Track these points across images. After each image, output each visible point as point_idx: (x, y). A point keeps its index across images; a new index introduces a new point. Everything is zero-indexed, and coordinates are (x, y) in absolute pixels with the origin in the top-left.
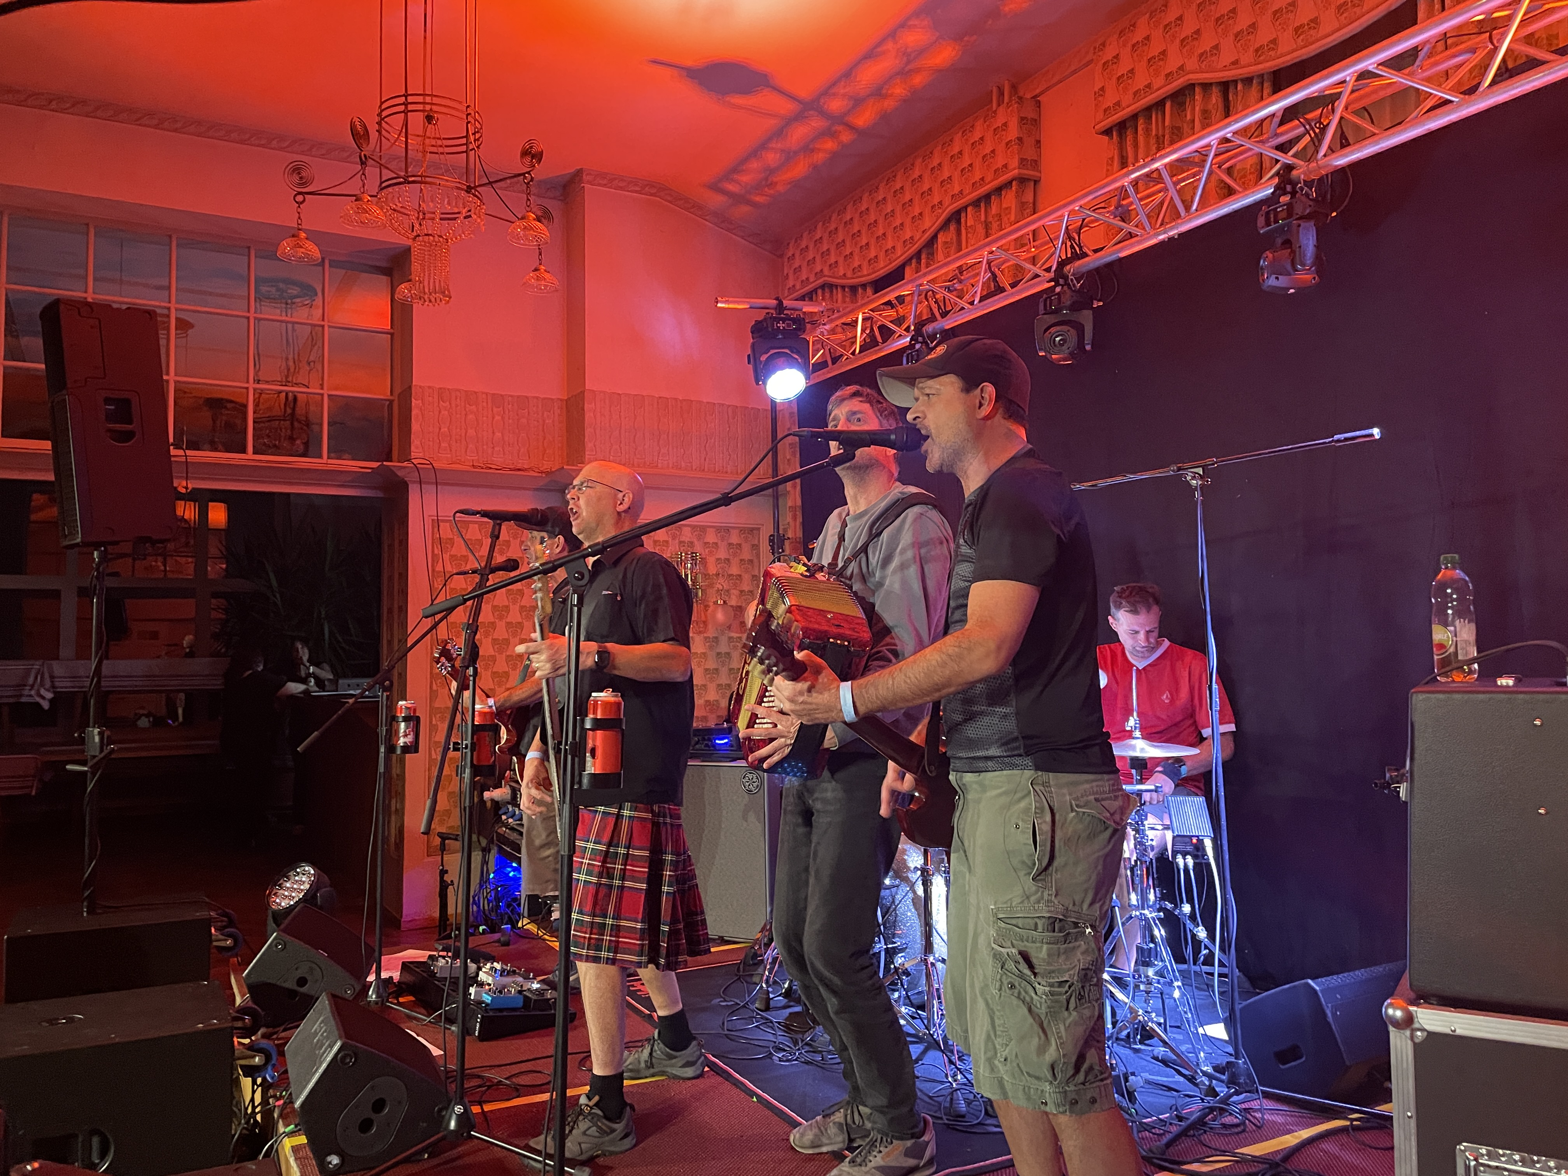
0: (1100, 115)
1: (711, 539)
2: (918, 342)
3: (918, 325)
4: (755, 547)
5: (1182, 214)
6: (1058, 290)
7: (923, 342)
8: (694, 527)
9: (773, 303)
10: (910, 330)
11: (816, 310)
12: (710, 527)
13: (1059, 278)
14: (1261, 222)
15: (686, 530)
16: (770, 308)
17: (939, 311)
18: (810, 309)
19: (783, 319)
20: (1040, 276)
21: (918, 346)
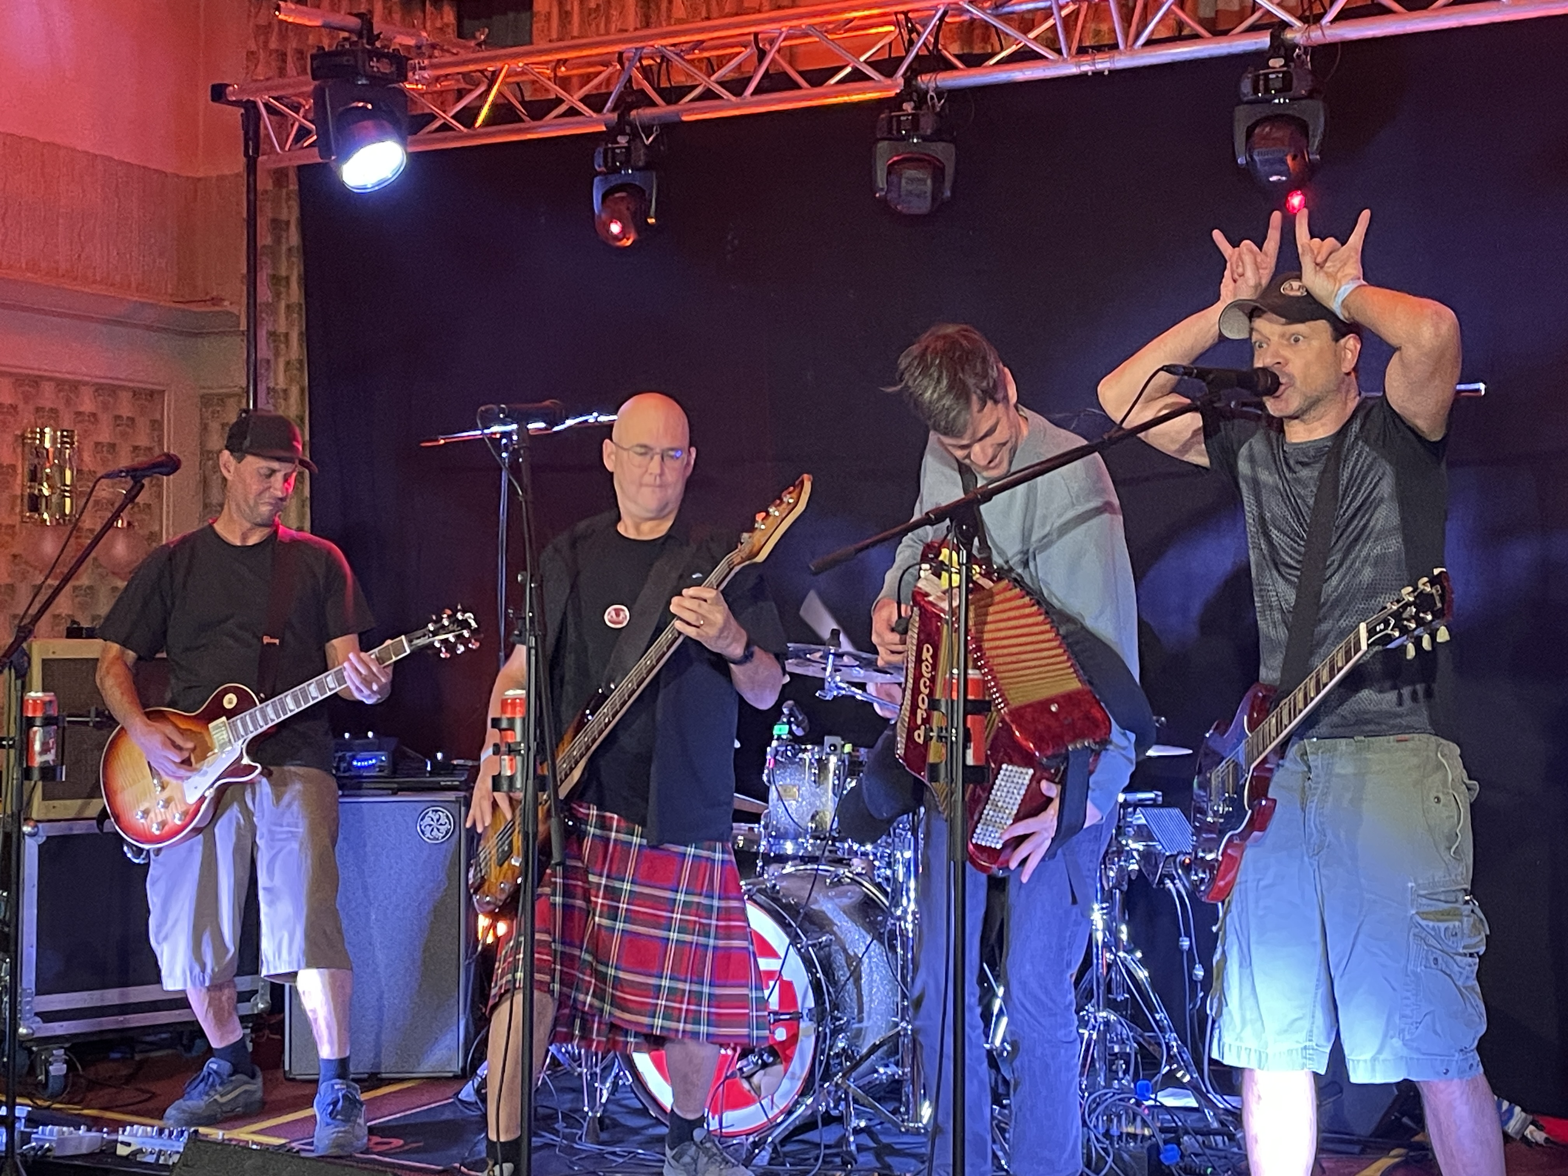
1: (87, 405)
2: (623, 133)
3: (624, 106)
4: (156, 425)
5: (1121, 46)
6: (908, 107)
7: (634, 136)
8: (60, 383)
9: (354, 22)
10: (598, 110)
11: (412, 42)
12: (86, 384)
13: (910, 90)
14: (1246, 87)
15: (48, 389)
16: (350, 31)
17: (660, 91)
18: (404, 40)
19: (380, 55)
20: (869, 78)
21: (623, 140)
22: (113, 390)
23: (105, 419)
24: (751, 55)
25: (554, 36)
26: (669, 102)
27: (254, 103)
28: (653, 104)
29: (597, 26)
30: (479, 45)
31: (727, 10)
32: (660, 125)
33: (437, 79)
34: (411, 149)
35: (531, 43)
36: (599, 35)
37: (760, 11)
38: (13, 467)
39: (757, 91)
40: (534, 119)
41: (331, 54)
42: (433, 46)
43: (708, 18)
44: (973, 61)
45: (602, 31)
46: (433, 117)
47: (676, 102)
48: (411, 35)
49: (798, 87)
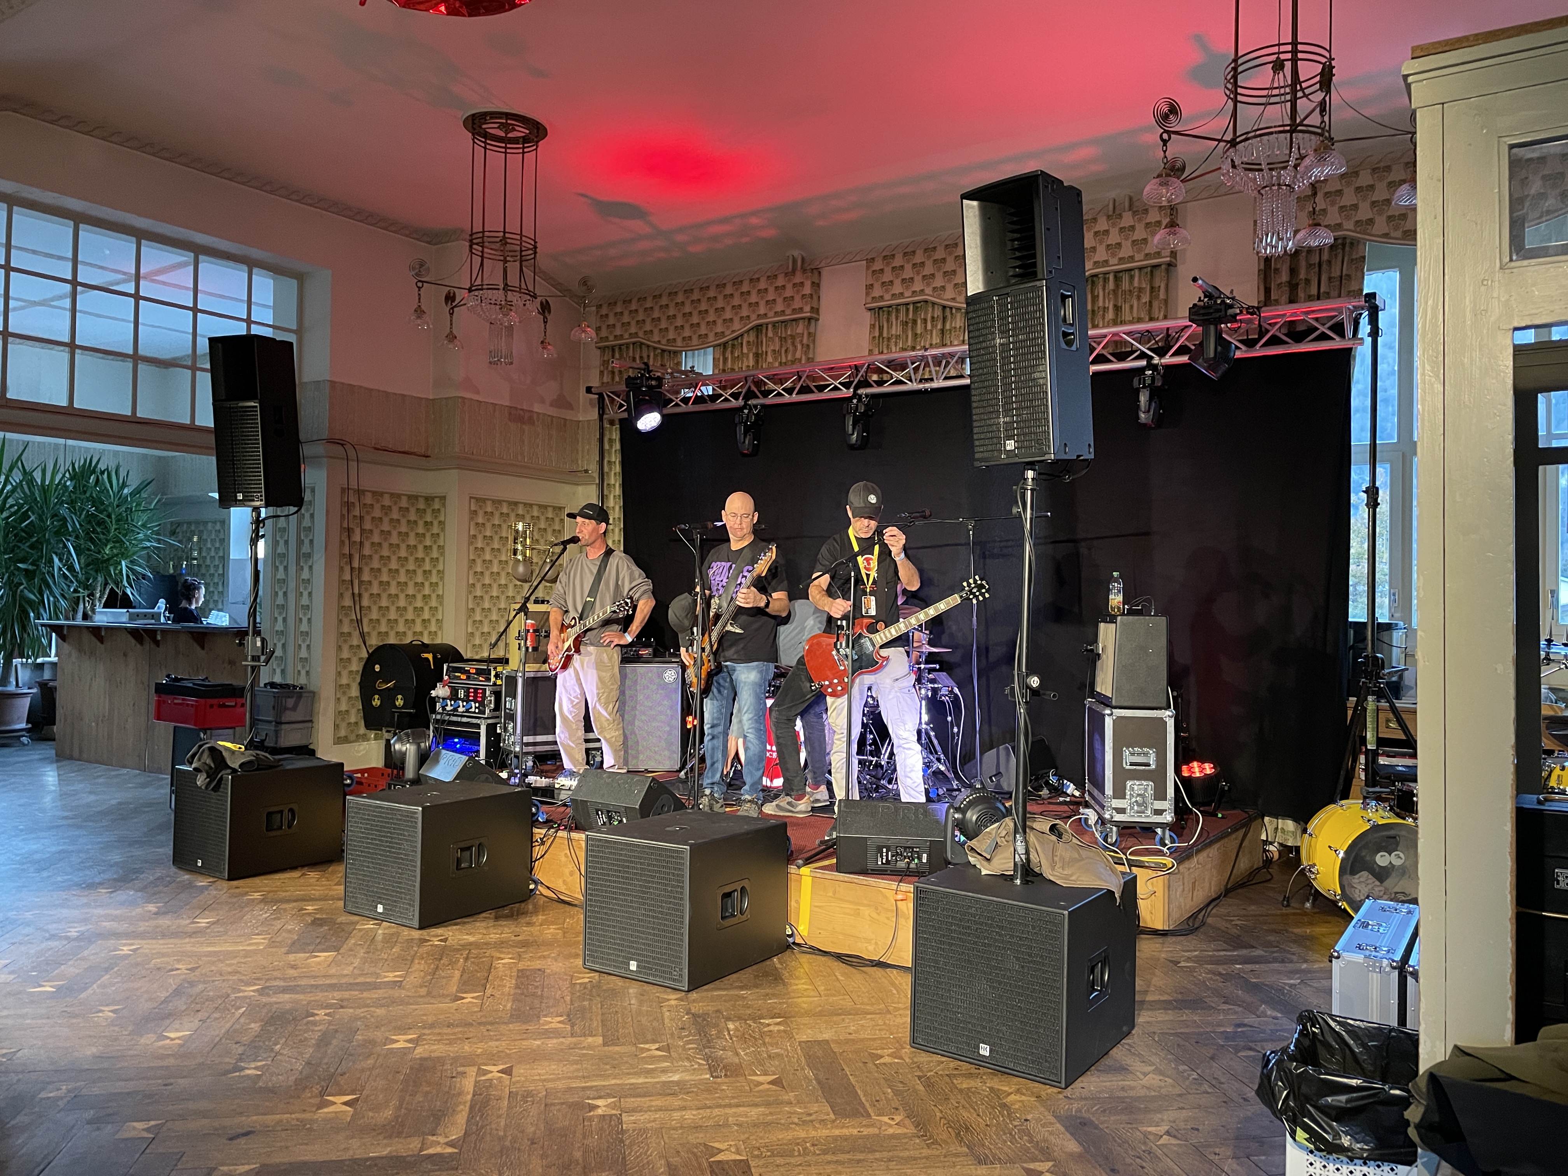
0: (869, 299)
2: (746, 409)
3: (747, 398)
5: (935, 379)
6: (855, 401)
7: (750, 410)
8: (525, 504)
9: (642, 366)
10: (737, 399)
13: (856, 394)
16: (641, 369)
17: (761, 392)
19: (652, 378)
20: (840, 389)
21: (746, 411)
23: (543, 518)
24: (796, 379)
25: (721, 367)
26: (764, 397)
27: (603, 394)
28: (758, 398)
31: (789, 358)
32: (761, 405)
33: (673, 386)
39: (798, 393)
40: (712, 402)
41: (633, 378)
46: (670, 401)
47: (767, 397)
49: (813, 392)
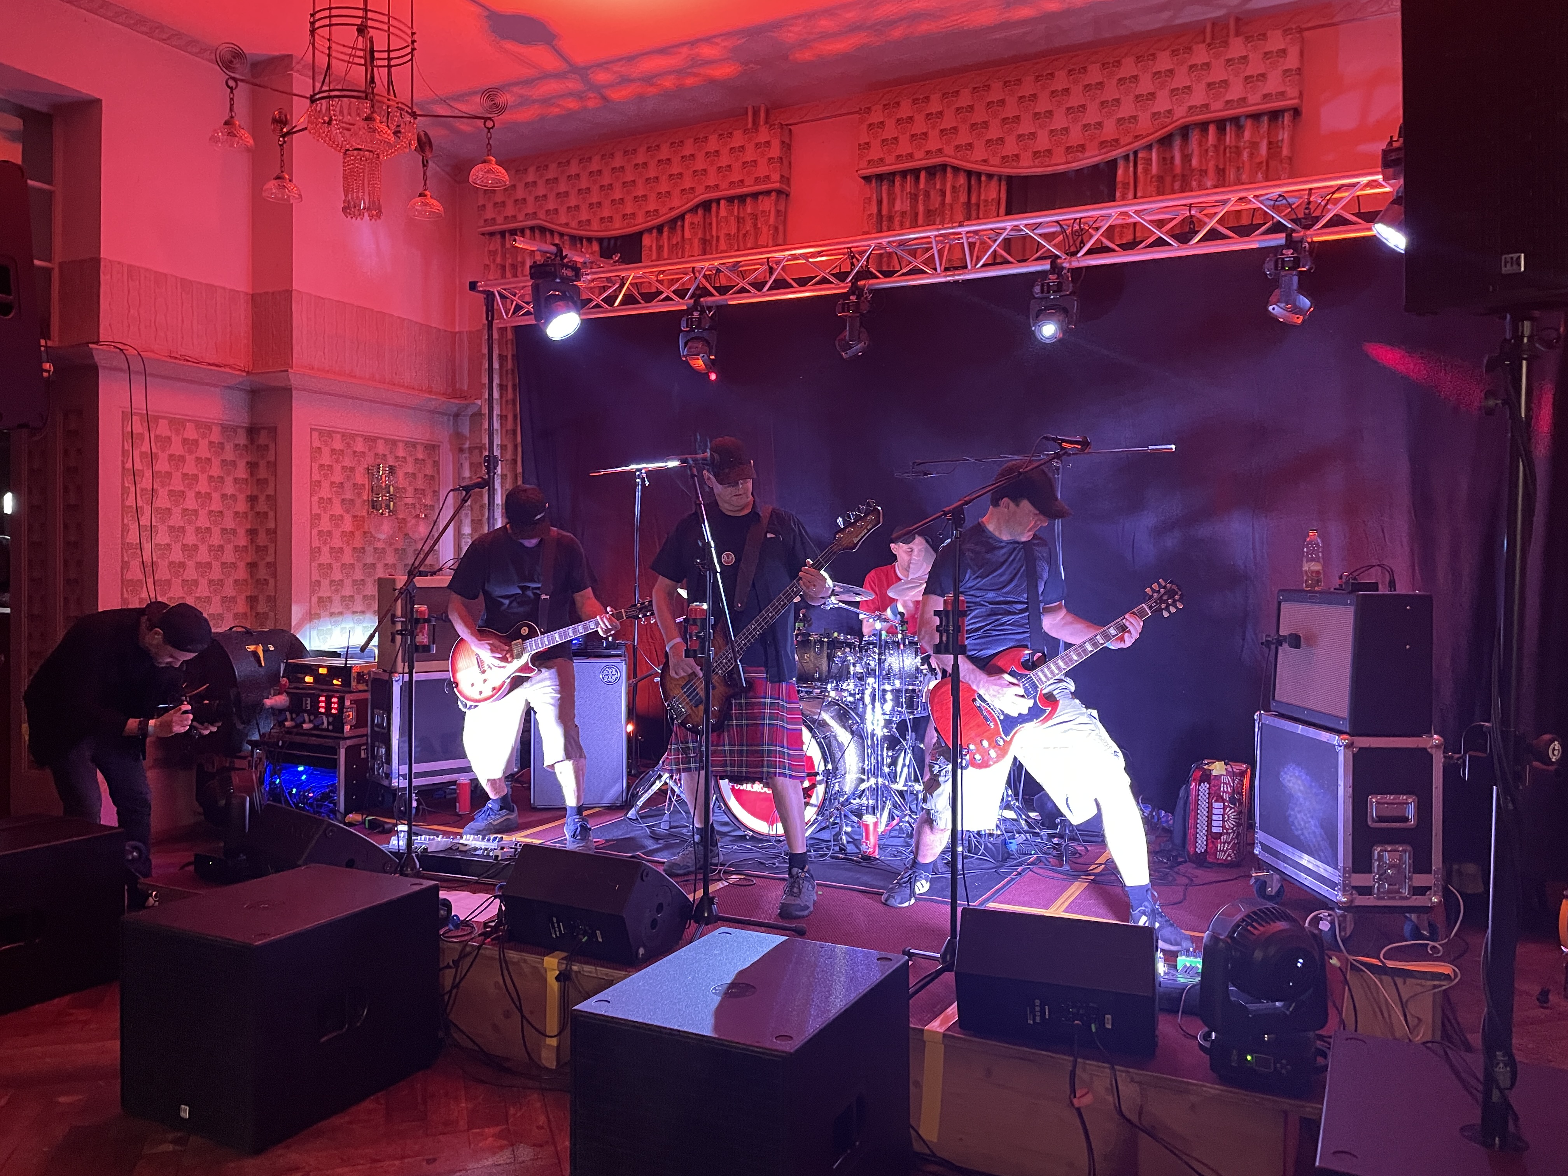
1: (401, 453)
2: (697, 310)
3: (696, 296)
4: (436, 464)
5: (969, 267)
6: (853, 298)
7: (702, 312)
8: (386, 440)
9: (554, 249)
10: (683, 297)
11: (581, 260)
12: (400, 441)
13: (855, 289)
14: (1037, 289)
15: (380, 443)
16: (551, 254)
17: (716, 288)
18: (579, 259)
19: (567, 266)
20: (832, 283)
21: (696, 314)
22: (414, 445)
23: (410, 460)
24: (765, 270)
25: (654, 258)
26: (721, 295)
27: (493, 293)
28: (713, 295)
29: (677, 254)
30: (615, 262)
31: (749, 245)
32: (717, 307)
33: (593, 280)
34: (583, 317)
35: (641, 262)
36: (678, 258)
37: (767, 247)
38: (363, 485)
39: (770, 289)
40: (646, 302)
41: (540, 265)
42: (591, 263)
43: (738, 250)
44: (888, 274)
45: (680, 255)
46: (591, 300)
47: (725, 294)
48: (582, 257)
49: (792, 287)
